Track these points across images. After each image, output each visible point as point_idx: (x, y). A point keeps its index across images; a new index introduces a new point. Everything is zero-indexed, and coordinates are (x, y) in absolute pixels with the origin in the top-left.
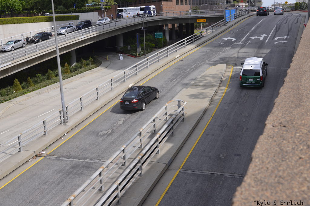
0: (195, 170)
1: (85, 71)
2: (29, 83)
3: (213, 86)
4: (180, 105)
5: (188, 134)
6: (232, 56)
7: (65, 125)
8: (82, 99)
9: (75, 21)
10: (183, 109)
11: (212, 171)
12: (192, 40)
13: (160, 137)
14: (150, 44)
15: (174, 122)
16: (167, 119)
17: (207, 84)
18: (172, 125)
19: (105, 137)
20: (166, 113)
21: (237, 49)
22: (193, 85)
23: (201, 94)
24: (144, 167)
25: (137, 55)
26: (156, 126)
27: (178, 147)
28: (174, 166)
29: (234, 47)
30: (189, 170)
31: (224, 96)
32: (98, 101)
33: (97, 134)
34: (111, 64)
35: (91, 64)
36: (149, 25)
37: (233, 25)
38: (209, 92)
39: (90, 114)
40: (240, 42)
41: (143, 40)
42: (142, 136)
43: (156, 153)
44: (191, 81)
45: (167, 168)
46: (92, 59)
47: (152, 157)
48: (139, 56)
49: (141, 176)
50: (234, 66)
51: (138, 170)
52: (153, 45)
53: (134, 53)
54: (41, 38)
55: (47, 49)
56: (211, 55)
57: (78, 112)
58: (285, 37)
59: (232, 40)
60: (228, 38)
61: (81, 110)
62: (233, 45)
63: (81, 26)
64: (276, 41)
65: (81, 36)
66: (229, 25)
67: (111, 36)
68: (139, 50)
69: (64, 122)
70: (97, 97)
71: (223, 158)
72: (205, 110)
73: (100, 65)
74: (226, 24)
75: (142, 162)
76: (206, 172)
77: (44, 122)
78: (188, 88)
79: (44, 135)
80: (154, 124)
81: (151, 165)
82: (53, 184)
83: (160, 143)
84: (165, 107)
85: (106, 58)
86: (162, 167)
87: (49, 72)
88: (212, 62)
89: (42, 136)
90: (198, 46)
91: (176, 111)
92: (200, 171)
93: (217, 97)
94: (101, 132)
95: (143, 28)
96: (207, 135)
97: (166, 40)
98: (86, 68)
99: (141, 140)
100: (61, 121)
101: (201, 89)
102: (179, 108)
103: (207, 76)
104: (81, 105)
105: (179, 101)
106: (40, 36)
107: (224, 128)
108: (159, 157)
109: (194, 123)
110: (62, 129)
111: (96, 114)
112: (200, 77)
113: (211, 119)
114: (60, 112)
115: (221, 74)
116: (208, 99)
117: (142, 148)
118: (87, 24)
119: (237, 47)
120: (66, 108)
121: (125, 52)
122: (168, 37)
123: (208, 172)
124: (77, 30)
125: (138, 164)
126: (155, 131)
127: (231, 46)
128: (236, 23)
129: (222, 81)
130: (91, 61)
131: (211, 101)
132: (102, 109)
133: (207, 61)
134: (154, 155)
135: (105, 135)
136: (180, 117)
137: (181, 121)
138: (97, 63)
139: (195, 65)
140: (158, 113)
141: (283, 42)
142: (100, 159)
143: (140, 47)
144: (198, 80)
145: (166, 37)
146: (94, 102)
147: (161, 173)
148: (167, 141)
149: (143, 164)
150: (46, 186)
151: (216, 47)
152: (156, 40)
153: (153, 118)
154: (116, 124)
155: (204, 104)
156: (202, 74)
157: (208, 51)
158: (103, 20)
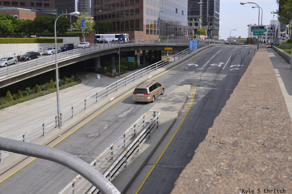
0: (167, 165)
1: (68, 87)
2: (19, 95)
3: (180, 102)
4: (155, 115)
5: (161, 137)
6: (196, 79)
7: (60, 128)
8: (73, 108)
9: (60, 43)
10: (157, 118)
11: (181, 166)
12: (162, 64)
13: (140, 138)
14: (124, 67)
15: (151, 128)
16: (145, 126)
17: (176, 100)
18: (149, 130)
19: (93, 139)
20: (144, 122)
21: (200, 73)
22: (164, 100)
23: (171, 107)
24: (128, 160)
25: (112, 75)
26: (136, 130)
27: (154, 147)
28: (151, 161)
29: (197, 71)
30: (163, 165)
31: (190, 110)
32: (85, 110)
33: (86, 136)
34: (90, 82)
35: (73, 81)
36: (123, 50)
37: (195, 54)
38: (177, 106)
39: (79, 120)
40: (202, 68)
41: (117, 63)
42: (126, 138)
43: (137, 151)
44: (162, 97)
45: (146, 163)
46: (74, 77)
47: (134, 154)
48: (114, 77)
49: (126, 168)
50: (197, 87)
51: (124, 163)
52: (127, 67)
53: (110, 74)
54: (30, 57)
55: (37, 66)
56: (178, 77)
57: (69, 119)
58: (239, 65)
59: (195, 66)
60: (192, 64)
61: (71, 117)
62: (196, 69)
63: (65, 48)
64: (231, 68)
65: (65, 57)
66: (192, 53)
67: (91, 58)
68: (114, 71)
69: (59, 126)
70: (85, 107)
71: (190, 156)
72: (174, 120)
73: (80, 82)
74: (190, 53)
75: (127, 157)
76: (176, 166)
77: (43, 124)
78: (160, 102)
79: (43, 135)
80: (134, 129)
81: (133, 160)
82: (53, 172)
83: (140, 143)
84: (143, 116)
85: (85, 76)
86: (142, 161)
87: (37, 86)
88: (179, 83)
89: (41, 136)
90: (167, 69)
91: (151, 120)
92: (172, 166)
93: (183, 111)
94: (90, 134)
95: (118, 52)
96: (177, 139)
97: (137, 64)
98: (69, 84)
99: (124, 140)
100: (56, 125)
101: (171, 104)
102: (154, 117)
103: (175, 94)
104: (72, 113)
105: (154, 112)
106: (30, 55)
107: (190, 134)
108: (139, 154)
109: (166, 130)
110: (57, 131)
111: (84, 121)
112: (169, 94)
113: (179, 127)
114: (56, 117)
115: (187, 92)
116: (177, 111)
117: (125, 147)
118: (71, 47)
119: (199, 72)
120: (61, 114)
121: (102, 73)
122: (139, 62)
123: (178, 166)
124: (62, 51)
125: (124, 158)
126: (135, 134)
127: (195, 70)
128: (198, 52)
129: (187, 99)
130: (72, 79)
131: (180, 114)
132: (89, 117)
133: (175, 82)
134: (135, 152)
135: (93, 137)
136: (155, 125)
137: (156, 128)
138: (78, 81)
139: (165, 85)
140: (138, 120)
141: (237, 69)
142: (91, 155)
143: (115, 69)
144: (168, 96)
145: (137, 61)
146: (82, 111)
147: (141, 166)
148: (145, 142)
149: (127, 158)
150: (48, 174)
151: (182, 71)
152: (129, 63)
153: (134, 124)
154: (102, 129)
155: (174, 115)
156: (172, 92)
157: (175, 74)
158: (84, 44)
